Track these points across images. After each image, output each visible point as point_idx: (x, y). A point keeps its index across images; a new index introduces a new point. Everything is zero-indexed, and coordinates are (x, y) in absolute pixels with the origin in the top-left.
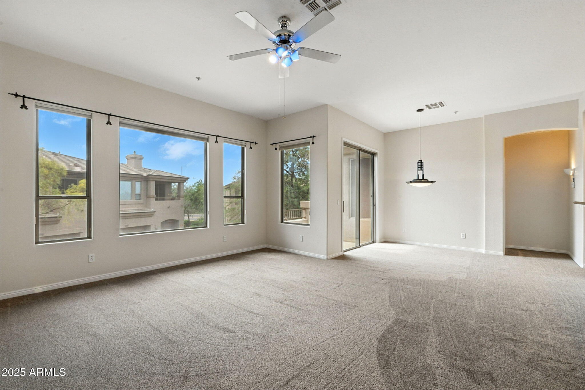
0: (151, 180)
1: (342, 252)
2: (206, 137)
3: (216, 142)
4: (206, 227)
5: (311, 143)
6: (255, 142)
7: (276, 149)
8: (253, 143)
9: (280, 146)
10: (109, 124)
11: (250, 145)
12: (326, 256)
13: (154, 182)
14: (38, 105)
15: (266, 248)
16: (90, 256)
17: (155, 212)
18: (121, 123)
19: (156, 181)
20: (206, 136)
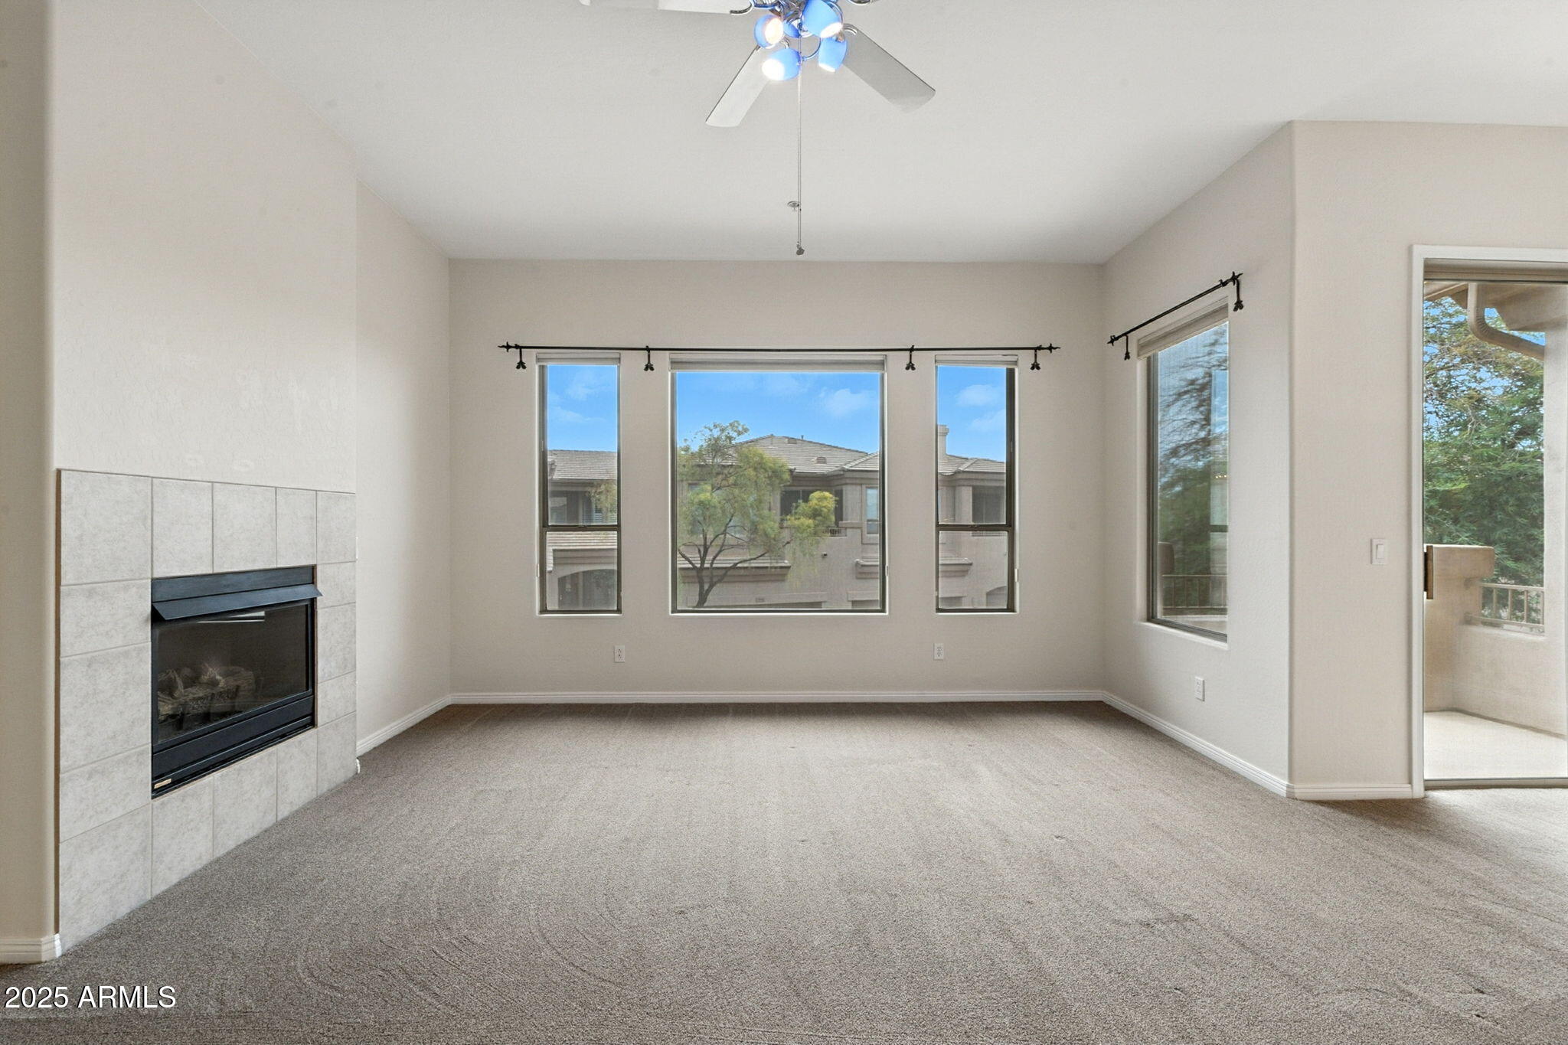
0: (964, 485)
1: (1410, 782)
2: (880, 358)
3: (910, 366)
4: (883, 610)
5: (1232, 306)
6: (1048, 346)
7: (1127, 356)
8: (1040, 348)
9: (1142, 342)
10: (649, 370)
11: (1033, 359)
12: (1286, 783)
13: (971, 488)
14: (541, 356)
15: (1102, 702)
16: (617, 648)
17: (971, 564)
18: (674, 363)
19: (974, 488)
20: (877, 357)
